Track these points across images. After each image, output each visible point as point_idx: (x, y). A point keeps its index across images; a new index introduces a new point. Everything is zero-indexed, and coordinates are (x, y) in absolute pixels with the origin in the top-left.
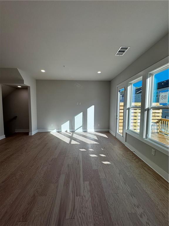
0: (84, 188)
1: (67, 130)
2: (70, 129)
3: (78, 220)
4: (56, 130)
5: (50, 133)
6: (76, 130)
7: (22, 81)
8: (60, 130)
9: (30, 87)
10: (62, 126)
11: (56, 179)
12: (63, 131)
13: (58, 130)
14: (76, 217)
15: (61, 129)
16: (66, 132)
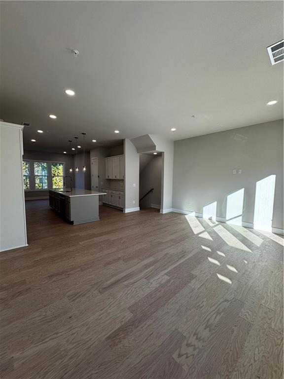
0: (159, 278)
1: (211, 217)
2: (217, 216)
3: (129, 290)
4: (194, 213)
5: (186, 216)
6: (228, 220)
7: (154, 147)
8: (200, 215)
9: (163, 152)
10: (205, 208)
11: (144, 257)
12: (206, 217)
13: (197, 215)
14: (129, 288)
15: (202, 213)
16: (210, 219)
